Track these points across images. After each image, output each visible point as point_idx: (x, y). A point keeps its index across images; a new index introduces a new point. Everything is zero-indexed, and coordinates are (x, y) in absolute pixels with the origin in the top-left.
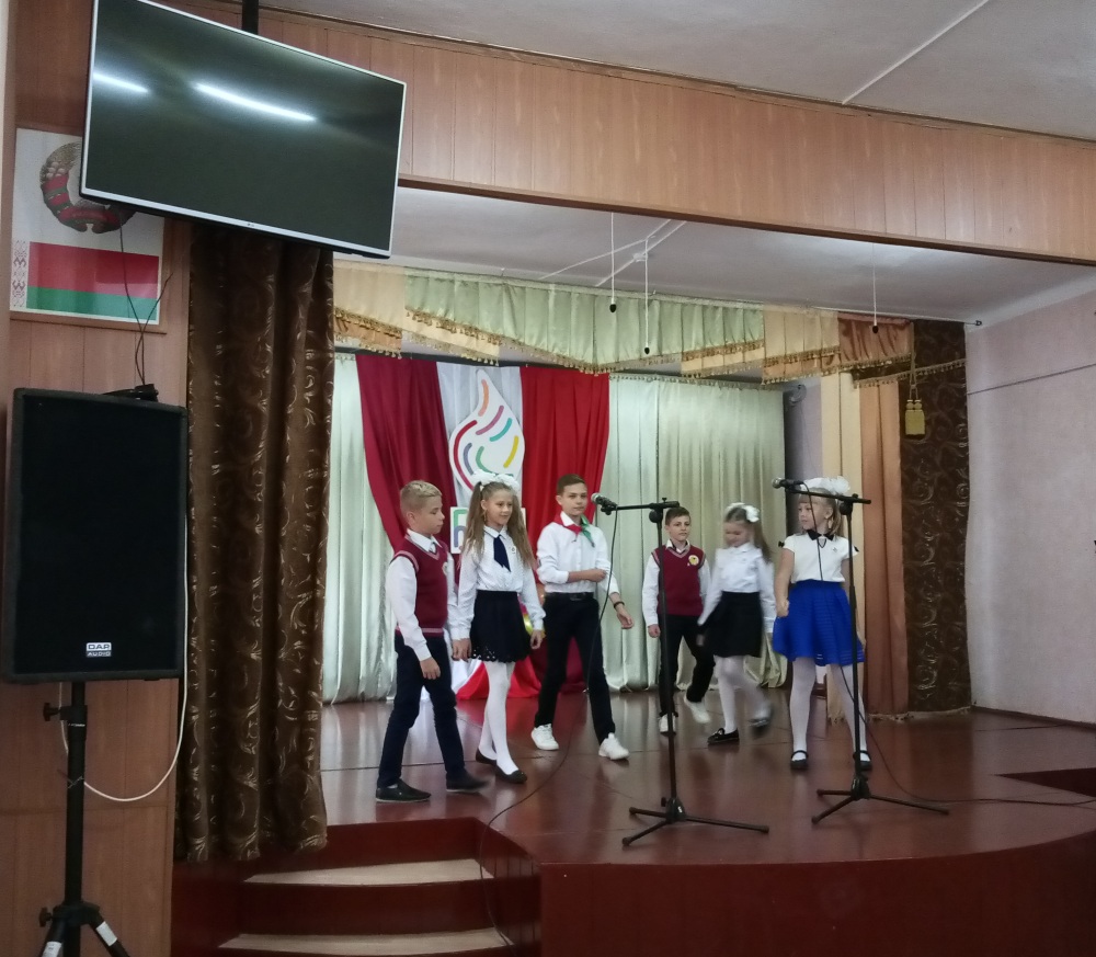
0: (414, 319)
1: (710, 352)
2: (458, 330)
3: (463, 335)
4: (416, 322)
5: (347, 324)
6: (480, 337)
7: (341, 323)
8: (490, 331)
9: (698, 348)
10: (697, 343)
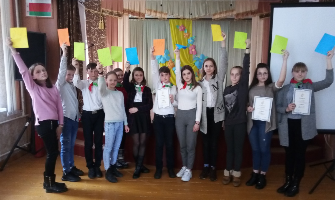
5: (134, 13)
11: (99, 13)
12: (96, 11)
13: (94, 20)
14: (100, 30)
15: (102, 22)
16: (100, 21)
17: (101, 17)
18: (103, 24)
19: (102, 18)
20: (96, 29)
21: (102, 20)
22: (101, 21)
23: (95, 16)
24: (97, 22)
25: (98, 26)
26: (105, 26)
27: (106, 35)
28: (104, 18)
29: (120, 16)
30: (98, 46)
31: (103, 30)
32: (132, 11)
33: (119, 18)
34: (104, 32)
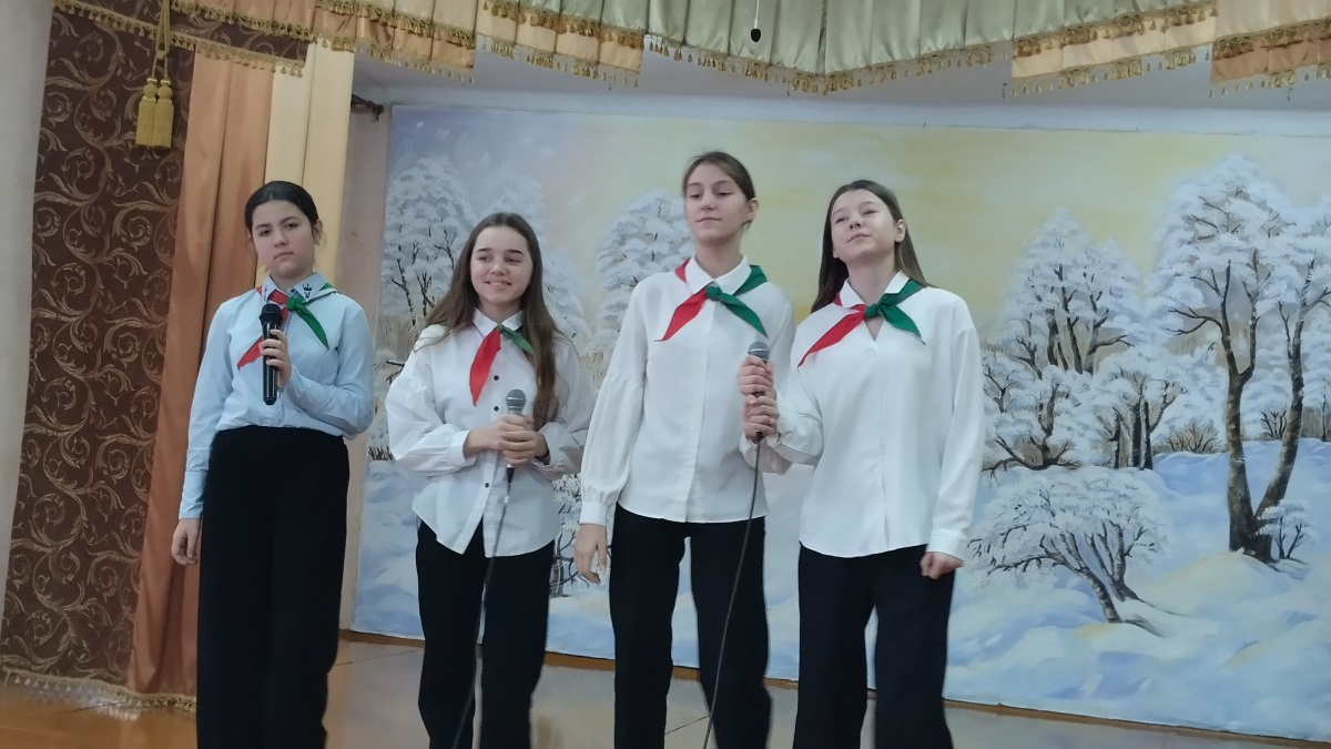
0: (495, 13)
1: (1078, 35)
2: (568, 27)
3: (577, 35)
4: (498, 18)
5: (390, 30)
6: (607, 36)
7: (380, 29)
8: (622, 24)
9: (1051, 28)
10: (1050, 18)
11: (151, 26)
12: (125, 19)
13: (107, 78)
14: (142, 148)
15: (165, 90)
16: (149, 88)
17: (160, 55)
18: (166, 105)
19: (161, 63)
20: (107, 144)
21: (159, 76)
22: (158, 85)
23: (120, 53)
24: (123, 97)
25: (130, 126)
26: (179, 126)
27: (175, 191)
28: (180, 67)
29: (292, 55)
30: (106, 271)
31: (161, 151)
32: (379, 12)
33: (281, 64)
34: (164, 166)
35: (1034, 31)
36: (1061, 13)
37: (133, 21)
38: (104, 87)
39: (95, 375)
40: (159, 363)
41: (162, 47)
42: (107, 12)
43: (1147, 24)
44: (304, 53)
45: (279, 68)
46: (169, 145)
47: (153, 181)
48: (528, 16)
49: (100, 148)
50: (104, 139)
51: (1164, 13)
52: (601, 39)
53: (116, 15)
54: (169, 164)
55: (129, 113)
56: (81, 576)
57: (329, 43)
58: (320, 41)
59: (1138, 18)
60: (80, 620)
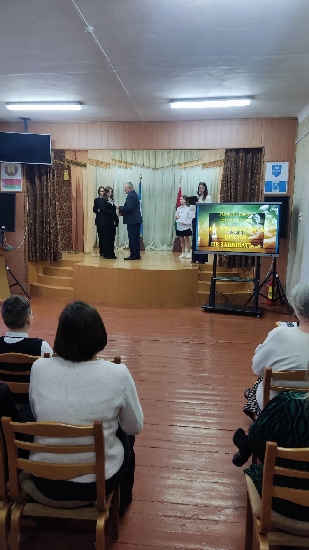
0: (112, 161)
1: (186, 163)
2: (122, 163)
3: (124, 164)
7: (97, 163)
8: (130, 162)
11: (64, 163)
12: (60, 162)
13: (59, 170)
14: (65, 180)
15: (67, 172)
16: (65, 172)
17: (66, 167)
18: (68, 174)
20: (60, 179)
21: (66, 170)
22: (66, 171)
23: (60, 167)
24: (61, 173)
25: (63, 177)
26: (70, 177)
27: (70, 186)
28: (69, 169)
29: (85, 167)
30: (62, 197)
31: (68, 180)
32: (97, 161)
33: (83, 168)
34: (69, 183)
35: (181, 163)
36: (184, 161)
37: (61, 162)
38: (58, 172)
39: (62, 211)
40: (71, 209)
41: (66, 166)
42: (57, 161)
43: (194, 162)
44: (87, 166)
45: (83, 169)
46: (68, 179)
47: (67, 184)
48: (117, 161)
49: (59, 180)
50: (59, 179)
51: (196, 160)
52: (127, 164)
53: (59, 161)
54: (69, 182)
55: (62, 175)
56: (63, 238)
57: (90, 165)
58: (89, 165)
59: (193, 161)
60: (64, 244)
